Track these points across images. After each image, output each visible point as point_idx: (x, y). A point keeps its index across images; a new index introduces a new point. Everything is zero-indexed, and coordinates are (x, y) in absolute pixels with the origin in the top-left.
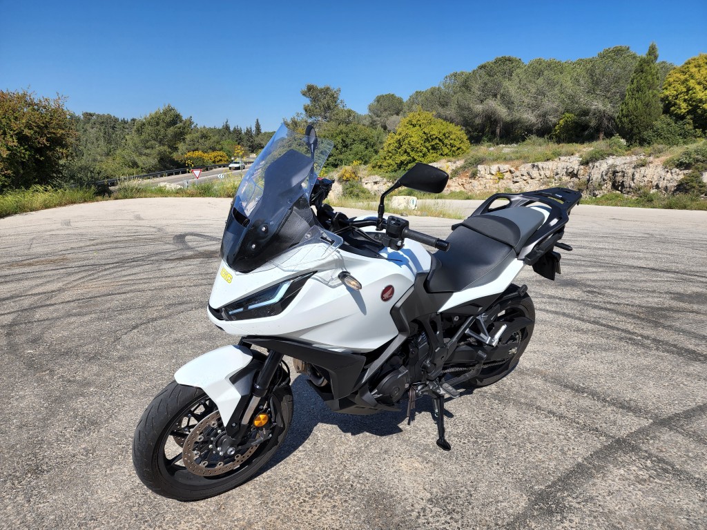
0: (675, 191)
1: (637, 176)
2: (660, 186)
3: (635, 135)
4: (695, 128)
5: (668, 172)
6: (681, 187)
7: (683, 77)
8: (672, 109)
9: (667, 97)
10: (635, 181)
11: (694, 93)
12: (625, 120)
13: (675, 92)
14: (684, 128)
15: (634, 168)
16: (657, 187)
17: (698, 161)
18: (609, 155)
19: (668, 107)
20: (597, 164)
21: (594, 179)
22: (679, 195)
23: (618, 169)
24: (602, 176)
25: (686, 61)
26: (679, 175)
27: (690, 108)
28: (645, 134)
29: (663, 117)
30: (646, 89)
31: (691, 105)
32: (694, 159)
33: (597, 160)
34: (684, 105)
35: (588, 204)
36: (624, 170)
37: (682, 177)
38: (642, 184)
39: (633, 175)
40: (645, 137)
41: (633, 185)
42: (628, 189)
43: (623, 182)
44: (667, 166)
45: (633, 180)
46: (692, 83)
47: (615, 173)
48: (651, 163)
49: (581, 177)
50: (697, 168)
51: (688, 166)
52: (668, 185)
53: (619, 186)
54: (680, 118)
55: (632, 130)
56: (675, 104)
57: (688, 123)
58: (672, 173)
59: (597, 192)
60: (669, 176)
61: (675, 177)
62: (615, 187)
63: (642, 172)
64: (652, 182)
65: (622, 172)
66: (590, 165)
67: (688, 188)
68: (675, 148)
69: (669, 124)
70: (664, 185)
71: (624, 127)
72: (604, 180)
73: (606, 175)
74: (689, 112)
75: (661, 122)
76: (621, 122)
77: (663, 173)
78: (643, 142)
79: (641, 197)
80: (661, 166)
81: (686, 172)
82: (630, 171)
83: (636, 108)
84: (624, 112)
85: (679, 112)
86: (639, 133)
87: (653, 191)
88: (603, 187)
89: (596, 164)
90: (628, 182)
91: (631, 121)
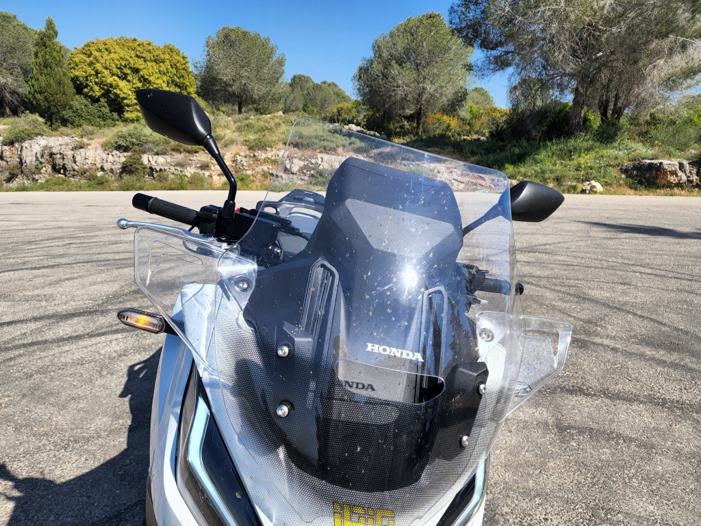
0: (121, 173)
1: (78, 158)
2: (105, 169)
3: (54, 114)
4: (111, 111)
5: (108, 154)
6: (126, 169)
7: (88, 60)
8: (86, 90)
9: (77, 77)
10: (78, 164)
11: (103, 77)
12: (38, 96)
13: (84, 74)
14: (101, 111)
15: (72, 150)
16: (102, 169)
17: (133, 144)
18: (37, 135)
19: (80, 87)
20: (26, 144)
21: (28, 161)
22: (126, 177)
23: (54, 151)
24: (37, 158)
25: (85, 43)
26: (121, 158)
27: (103, 91)
28: (67, 113)
29: (77, 97)
30: (53, 65)
31: (103, 89)
32: (130, 142)
33: (23, 140)
34: (96, 88)
35: (36, 191)
36: (62, 152)
37: (123, 160)
38: (86, 167)
39: (73, 157)
40: (66, 117)
41: (76, 168)
42: (72, 172)
43: (64, 164)
44: (106, 147)
45: (75, 162)
46: (98, 66)
47: (51, 155)
48: (89, 144)
49: (9, 160)
50: (135, 151)
51: (126, 149)
52: (113, 167)
53: (60, 169)
54: (95, 100)
55: (49, 108)
56: (87, 86)
57: (104, 106)
58: (113, 155)
59: (36, 177)
60: (111, 158)
61: (117, 159)
62: (56, 169)
63: (83, 154)
64: (95, 165)
65: (61, 154)
66: (17, 145)
67: (133, 169)
68: (106, 130)
69: (86, 106)
70: (109, 168)
71: (40, 105)
72: (41, 163)
73: (42, 156)
74: (103, 95)
75: (78, 102)
76: (35, 98)
77: (105, 156)
78: (65, 122)
79: (89, 180)
80: (100, 148)
81: (126, 154)
82: (69, 153)
83: (49, 85)
84: (36, 88)
85: (94, 95)
86: (58, 112)
87: (100, 174)
88: (42, 171)
89: (24, 144)
90: (69, 165)
91: (46, 99)
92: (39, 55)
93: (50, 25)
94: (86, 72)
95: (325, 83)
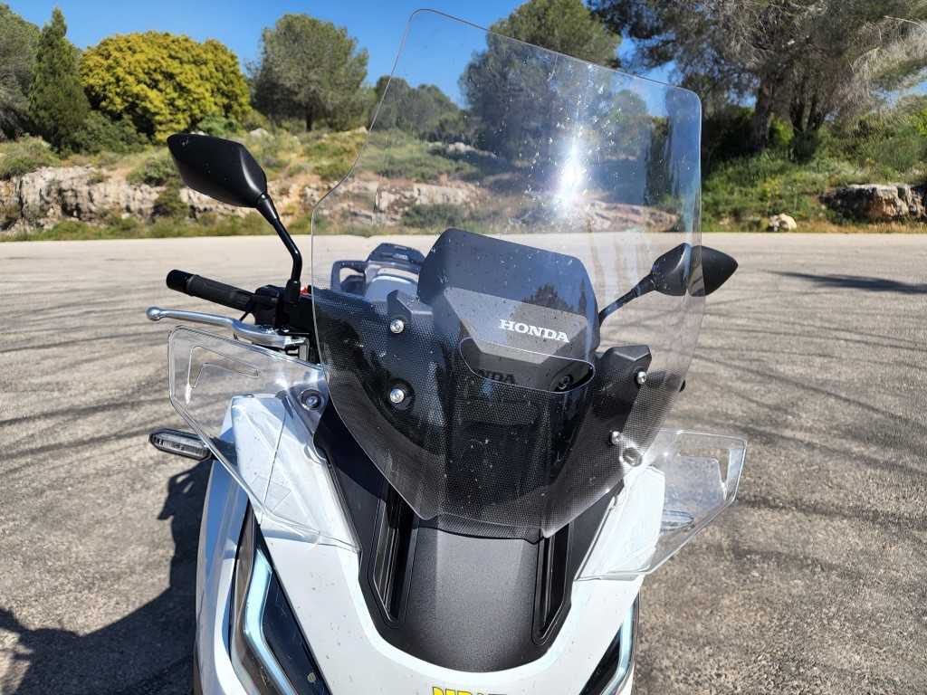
0: (153, 214)
1: (96, 196)
2: (132, 208)
3: (62, 136)
4: (138, 131)
5: (135, 189)
6: (160, 209)
7: (105, 63)
8: (104, 104)
9: (92, 87)
10: (95, 203)
11: (127, 85)
12: (42, 113)
13: (101, 82)
14: (124, 132)
15: (88, 184)
16: (128, 209)
17: (168, 175)
18: (40, 165)
19: (95, 100)
20: (26, 178)
21: (30, 201)
22: (159, 220)
23: (64, 186)
24: (41, 197)
25: (101, 40)
26: (152, 194)
27: (126, 104)
28: (79, 135)
29: (93, 113)
30: (63, 72)
31: (126, 101)
32: (164, 173)
33: (22, 172)
34: (118, 100)
35: (42, 240)
36: (74, 188)
37: (155, 196)
38: (107, 207)
39: (90, 194)
40: (79, 140)
41: (93, 208)
42: (88, 215)
43: (77, 205)
44: (132, 179)
45: (92, 201)
46: (120, 71)
47: (60, 192)
48: (109, 177)
49: (5, 199)
50: (171, 185)
51: (159, 182)
52: (143, 207)
53: (72, 211)
54: (116, 117)
55: (56, 129)
56: (105, 98)
57: (128, 125)
58: (141, 191)
59: (42, 221)
60: (139, 195)
61: (148, 196)
62: (67, 211)
63: (102, 190)
64: (118, 204)
65: (73, 190)
66: (14, 179)
67: (169, 209)
68: (132, 157)
69: (104, 125)
70: (137, 208)
71: (43, 124)
72: (47, 203)
73: (48, 194)
74: (126, 110)
75: (94, 120)
76: (37, 116)
77: (131, 192)
78: (77, 147)
79: (112, 224)
80: (124, 182)
81: (159, 189)
82: (84, 189)
83: (57, 100)
84: (39, 101)
85: (115, 109)
86: (68, 134)
87: (125, 216)
88: (49, 214)
89: (23, 178)
90: (85, 205)
91: (52, 117)
92: (44, 58)
93: (58, 17)
94: (103, 80)
95: (423, 87)
